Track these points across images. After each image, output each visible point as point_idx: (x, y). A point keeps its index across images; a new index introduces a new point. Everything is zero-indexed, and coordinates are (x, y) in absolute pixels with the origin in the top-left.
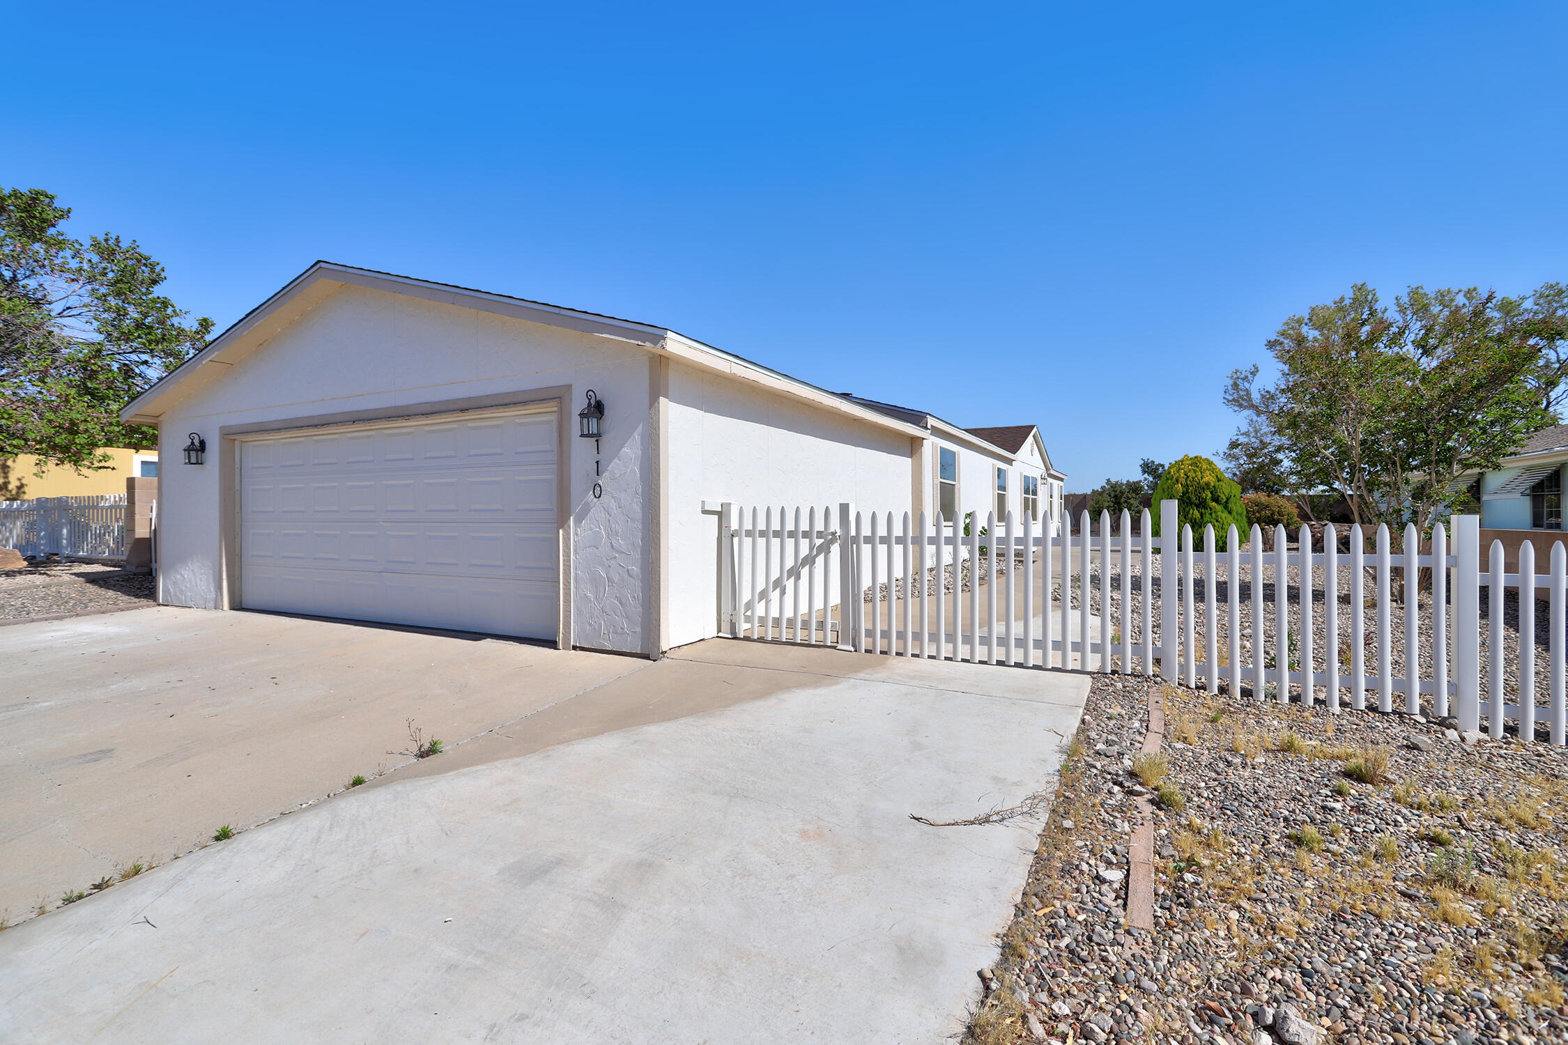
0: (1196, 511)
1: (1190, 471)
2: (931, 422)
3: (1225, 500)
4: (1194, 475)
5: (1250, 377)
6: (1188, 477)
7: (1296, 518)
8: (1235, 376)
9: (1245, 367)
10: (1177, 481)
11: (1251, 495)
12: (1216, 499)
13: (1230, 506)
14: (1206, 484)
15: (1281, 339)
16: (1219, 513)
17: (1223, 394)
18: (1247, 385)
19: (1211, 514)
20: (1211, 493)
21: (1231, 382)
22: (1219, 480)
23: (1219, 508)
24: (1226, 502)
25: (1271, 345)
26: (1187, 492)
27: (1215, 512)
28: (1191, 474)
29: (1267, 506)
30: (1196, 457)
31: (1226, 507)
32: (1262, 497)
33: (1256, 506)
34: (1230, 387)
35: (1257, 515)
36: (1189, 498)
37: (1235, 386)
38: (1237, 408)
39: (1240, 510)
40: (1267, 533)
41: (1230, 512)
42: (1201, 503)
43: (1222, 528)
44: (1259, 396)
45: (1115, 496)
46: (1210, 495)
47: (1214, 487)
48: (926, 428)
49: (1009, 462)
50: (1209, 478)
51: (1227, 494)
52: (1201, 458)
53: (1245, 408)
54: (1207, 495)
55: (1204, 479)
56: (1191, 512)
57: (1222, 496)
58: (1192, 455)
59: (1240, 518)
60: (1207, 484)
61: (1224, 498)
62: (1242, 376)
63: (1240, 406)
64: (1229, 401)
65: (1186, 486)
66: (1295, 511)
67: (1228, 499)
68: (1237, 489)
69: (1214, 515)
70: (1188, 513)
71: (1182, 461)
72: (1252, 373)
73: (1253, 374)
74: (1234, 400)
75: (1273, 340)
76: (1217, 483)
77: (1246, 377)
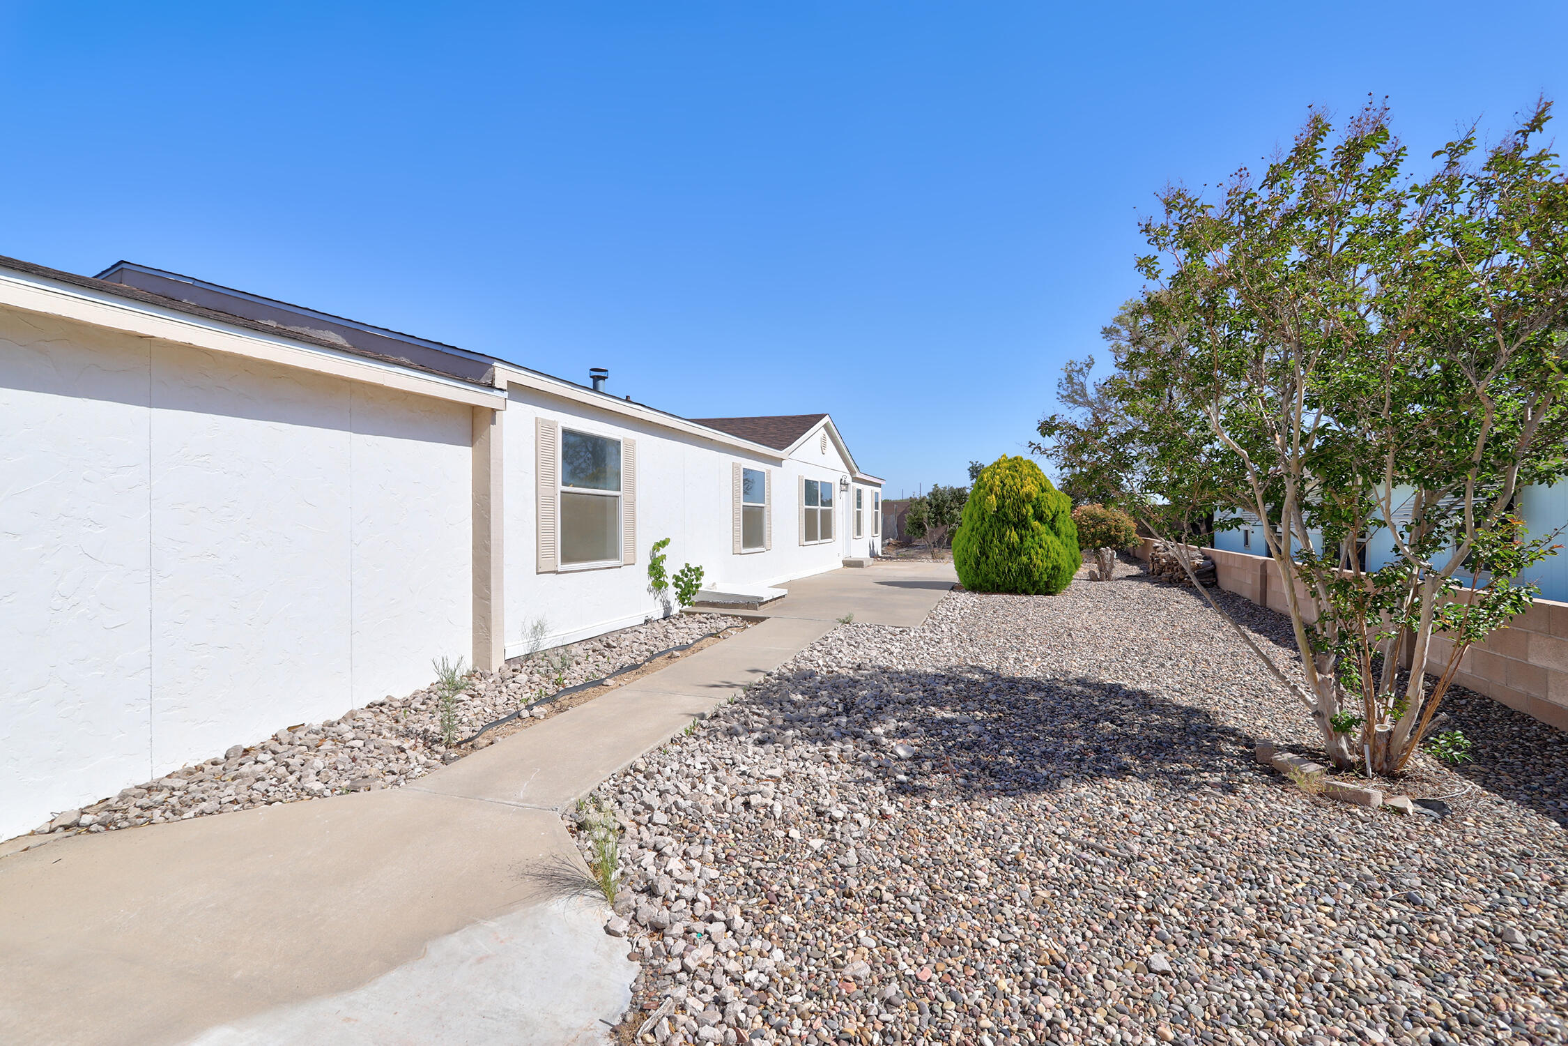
0: (1014, 532)
1: (1007, 476)
2: (502, 375)
3: (1051, 517)
4: (1012, 483)
5: (1085, 369)
6: (1004, 485)
7: (1134, 535)
8: (1069, 368)
9: (1081, 359)
10: (991, 490)
11: (1085, 507)
12: (1040, 517)
13: (1057, 525)
14: (1027, 495)
15: (1118, 327)
16: (1044, 536)
17: (1056, 389)
18: (1082, 379)
19: (1033, 537)
20: (1034, 507)
21: (1065, 375)
22: (1044, 491)
23: (1043, 528)
24: (1053, 520)
25: (1108, 332)
26: (1003, 506)
27: (1038, 534)
28: (1009, 481)
29: (1104, 520)
30: (1016, 458)
31: (1052, 527)
32: (1098, 509)
33: (1091, 519)
34: (1064, 381)
35: (1092, 530)
36: (1005, 515)
37: (1070, 379)
38: (1071, 405)
39: (1070, 531)
40: (1103, 556)
41: (1057, 534)
42: (1020, 521)
43: (1047, 557)
44: (1094, 391)
45: (938, 506)
46: (1032, 511)
47: (1037, 499)
48: (491, 386)
49: (778, 462)
50: (1030, 488)
51: (1053, 509)
52: (1021, 459)
53: (1080, 404)
54: (1028, 511)
55: (1024, 489)
56: (1008, 533)
57: (1047, 511)
58: (1011, 456)
59: (1069, 541)
60: (1029, 496)
61: (1050, 514)
62: (1077, 368)
63: (1075, 402)
64: (1062, 396)
65: (1002, 498)
66: (1133, 526)
67: (1055, 516)
68: (1066, 502)
69: (1036, 538)
70: (1004, 535)
71: (998, 463)
72: (1087, 365)
73: (1089, 366)
74: (1069, 396)
75: (1108, 327)
76: (1041, 495)
77: (1081, 369)
